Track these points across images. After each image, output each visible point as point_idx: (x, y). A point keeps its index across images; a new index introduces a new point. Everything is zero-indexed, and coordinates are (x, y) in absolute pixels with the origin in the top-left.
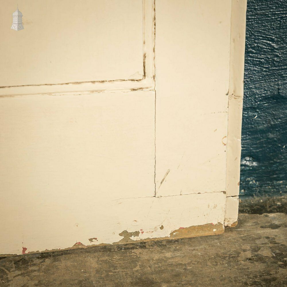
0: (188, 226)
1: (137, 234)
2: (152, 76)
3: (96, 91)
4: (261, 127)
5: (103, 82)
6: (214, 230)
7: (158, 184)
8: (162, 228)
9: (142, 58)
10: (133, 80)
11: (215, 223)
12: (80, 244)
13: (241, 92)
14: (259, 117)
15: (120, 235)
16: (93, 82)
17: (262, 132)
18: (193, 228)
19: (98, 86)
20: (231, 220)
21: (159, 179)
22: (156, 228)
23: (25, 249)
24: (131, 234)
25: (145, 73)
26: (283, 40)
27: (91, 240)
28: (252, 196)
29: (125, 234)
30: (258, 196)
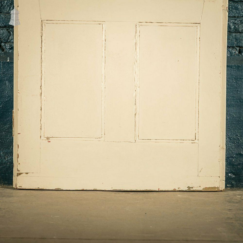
0: (208, 187)
1: (192, 188)
2: (198, 139)
3: (182, 143)
4: (235, 164)
5: (184, 140)
6: (216, 189)
7: (199, 172)
8: (200, 187)
9: (195, 134)
10: (192, 140)
11: (217, 187)
12: (175, 189)
13: (225, 147)
14: (235, 160)
15: (187, 187)
16: (181, 140)
17: (236, 165)
18: (210, 188)
19: (182, 141)
20: (223, 188)
21: (199, 171)
22: (198, 186)
23: (159, 189)
24: (191, 188)
25: (195, 138)
26: (242, 136)
27: (178, 188)
28: (233, 187)
29: (188, 187)
30: (235, 187)
